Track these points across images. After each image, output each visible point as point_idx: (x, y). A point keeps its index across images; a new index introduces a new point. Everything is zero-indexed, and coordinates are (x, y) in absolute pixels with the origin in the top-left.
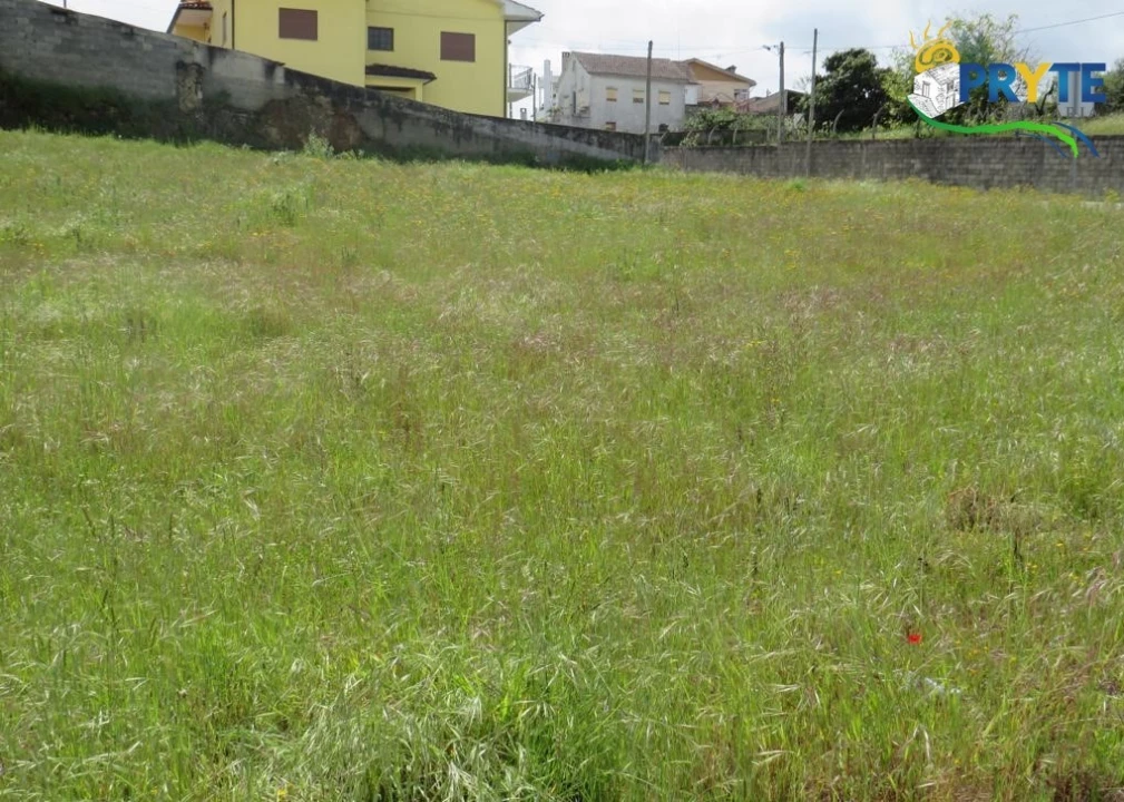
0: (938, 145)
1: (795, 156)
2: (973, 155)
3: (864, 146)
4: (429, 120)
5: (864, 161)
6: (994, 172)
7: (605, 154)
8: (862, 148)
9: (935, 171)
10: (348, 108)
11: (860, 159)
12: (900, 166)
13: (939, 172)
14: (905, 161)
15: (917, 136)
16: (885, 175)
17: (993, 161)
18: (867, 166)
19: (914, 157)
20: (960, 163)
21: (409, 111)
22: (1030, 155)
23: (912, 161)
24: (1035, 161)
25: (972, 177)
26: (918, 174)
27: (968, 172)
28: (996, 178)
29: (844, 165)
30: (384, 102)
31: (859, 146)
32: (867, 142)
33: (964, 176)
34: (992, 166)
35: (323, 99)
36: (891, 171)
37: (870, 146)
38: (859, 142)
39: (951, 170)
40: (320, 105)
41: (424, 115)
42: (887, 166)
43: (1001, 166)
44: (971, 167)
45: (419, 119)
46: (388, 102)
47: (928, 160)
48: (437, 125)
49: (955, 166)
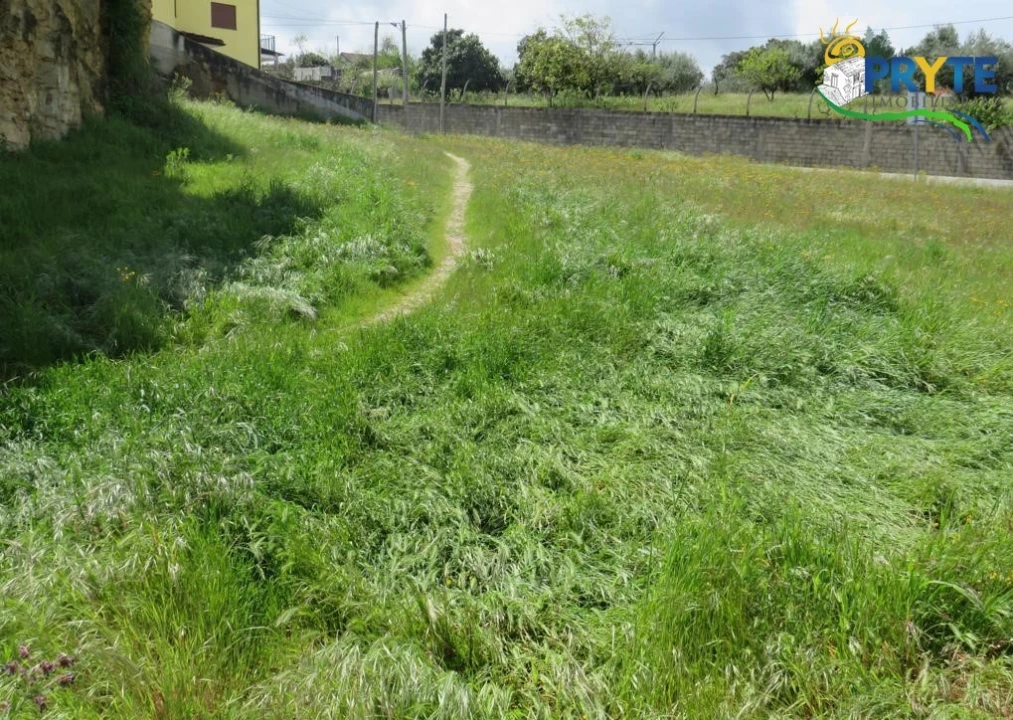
0: (573, 113)
1: (424, 115)
2: (607, 123)
3: (499, 112)
4: (263, 85)
5: (499, 121)
6: (629, 137)
7: (355, 115)
8: (496, 111)
9: (572, 133)
10: (219, 74)
11: (495, 121)
12: (537, 127)
13: (575, 135)
14: (541, 124)
15: (551, 106)
16: (522, 134)
17: (627, 128)
18: (503, 126)
19: (550, 122)
20: (596, 127)
21: (252, 77)
22: (660, 126)
23: (549, 125)
24: (664, 130)
25: (606, 139)
26: (555, 135)
27: (603, 135)
28: (630, 141)
29: (478, 124)
30: (239, 70)
31: (493, 110)
32: (501, 108)
33: (601, 138)
34: (625, 132)
35: (206, 65)
36: (527, 132)
37: (504, 110)
38: (491, 107)
39: (587, 133)
40: (206, 71)
41: (260, 80)
42: (522, 127)
43: (635, 133)
44: (605, 131)
45: (258, 83)
46: (241, 69)
47: (564, 124)
48: (268, 90)
49: (590, 130)
